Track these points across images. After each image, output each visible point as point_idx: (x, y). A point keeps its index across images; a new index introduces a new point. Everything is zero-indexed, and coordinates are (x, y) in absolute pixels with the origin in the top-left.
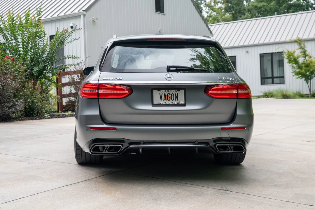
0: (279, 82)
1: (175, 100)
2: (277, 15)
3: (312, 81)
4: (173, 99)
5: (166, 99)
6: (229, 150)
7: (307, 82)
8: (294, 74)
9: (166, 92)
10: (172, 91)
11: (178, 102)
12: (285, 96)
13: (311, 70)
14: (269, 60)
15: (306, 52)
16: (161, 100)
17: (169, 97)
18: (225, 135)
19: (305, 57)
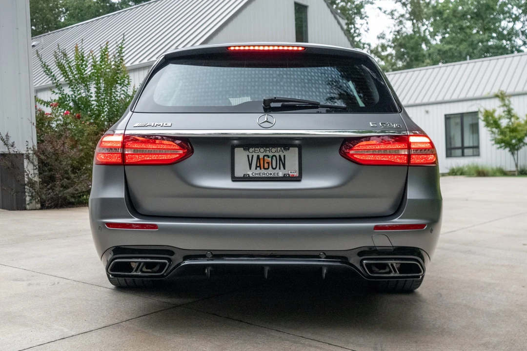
0: (471, 154)
1: (280, 169)
2: (470, 59)
3: (519, 152)
4: (274, 167)
5: (260, 167)
6: (390, 272)
7: (513, 154)
8: (493, 142)
9: (261, 152)
10: (274, 150)
11: (286, 172)
12: (481, 173)
13: (519, 137)
14: (457, 124)
15: (513, 111)
16: (250, 169)
17: (267, 163)
18: (382, 241)
19: (510, 119)
